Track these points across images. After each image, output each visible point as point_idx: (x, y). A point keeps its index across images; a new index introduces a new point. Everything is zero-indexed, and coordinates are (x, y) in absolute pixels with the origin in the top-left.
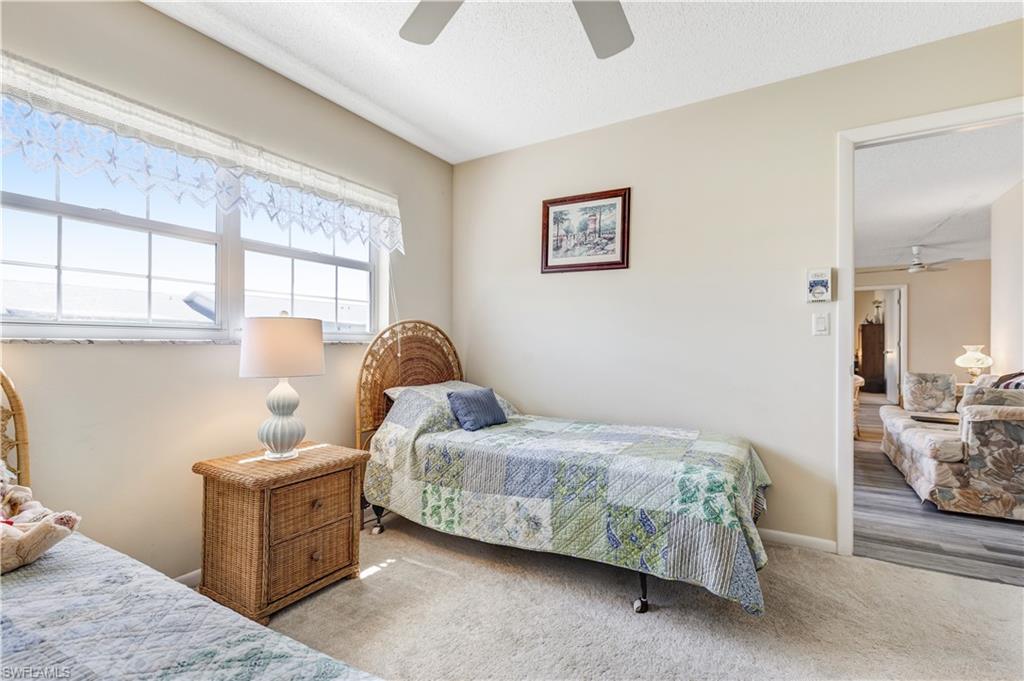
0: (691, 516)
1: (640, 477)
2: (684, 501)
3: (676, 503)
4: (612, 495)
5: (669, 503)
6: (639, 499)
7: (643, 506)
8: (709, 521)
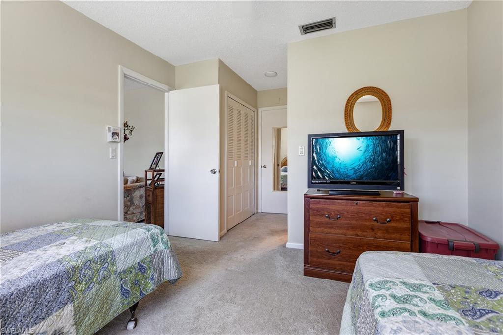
0: (159, 250)
1: (133, 244)
2: (154, 245)
3: (152, 248)
4: (120, 266)
5: (149, 250)
6: (135, 257)
7: (138, 260)
8: (165, 248)
